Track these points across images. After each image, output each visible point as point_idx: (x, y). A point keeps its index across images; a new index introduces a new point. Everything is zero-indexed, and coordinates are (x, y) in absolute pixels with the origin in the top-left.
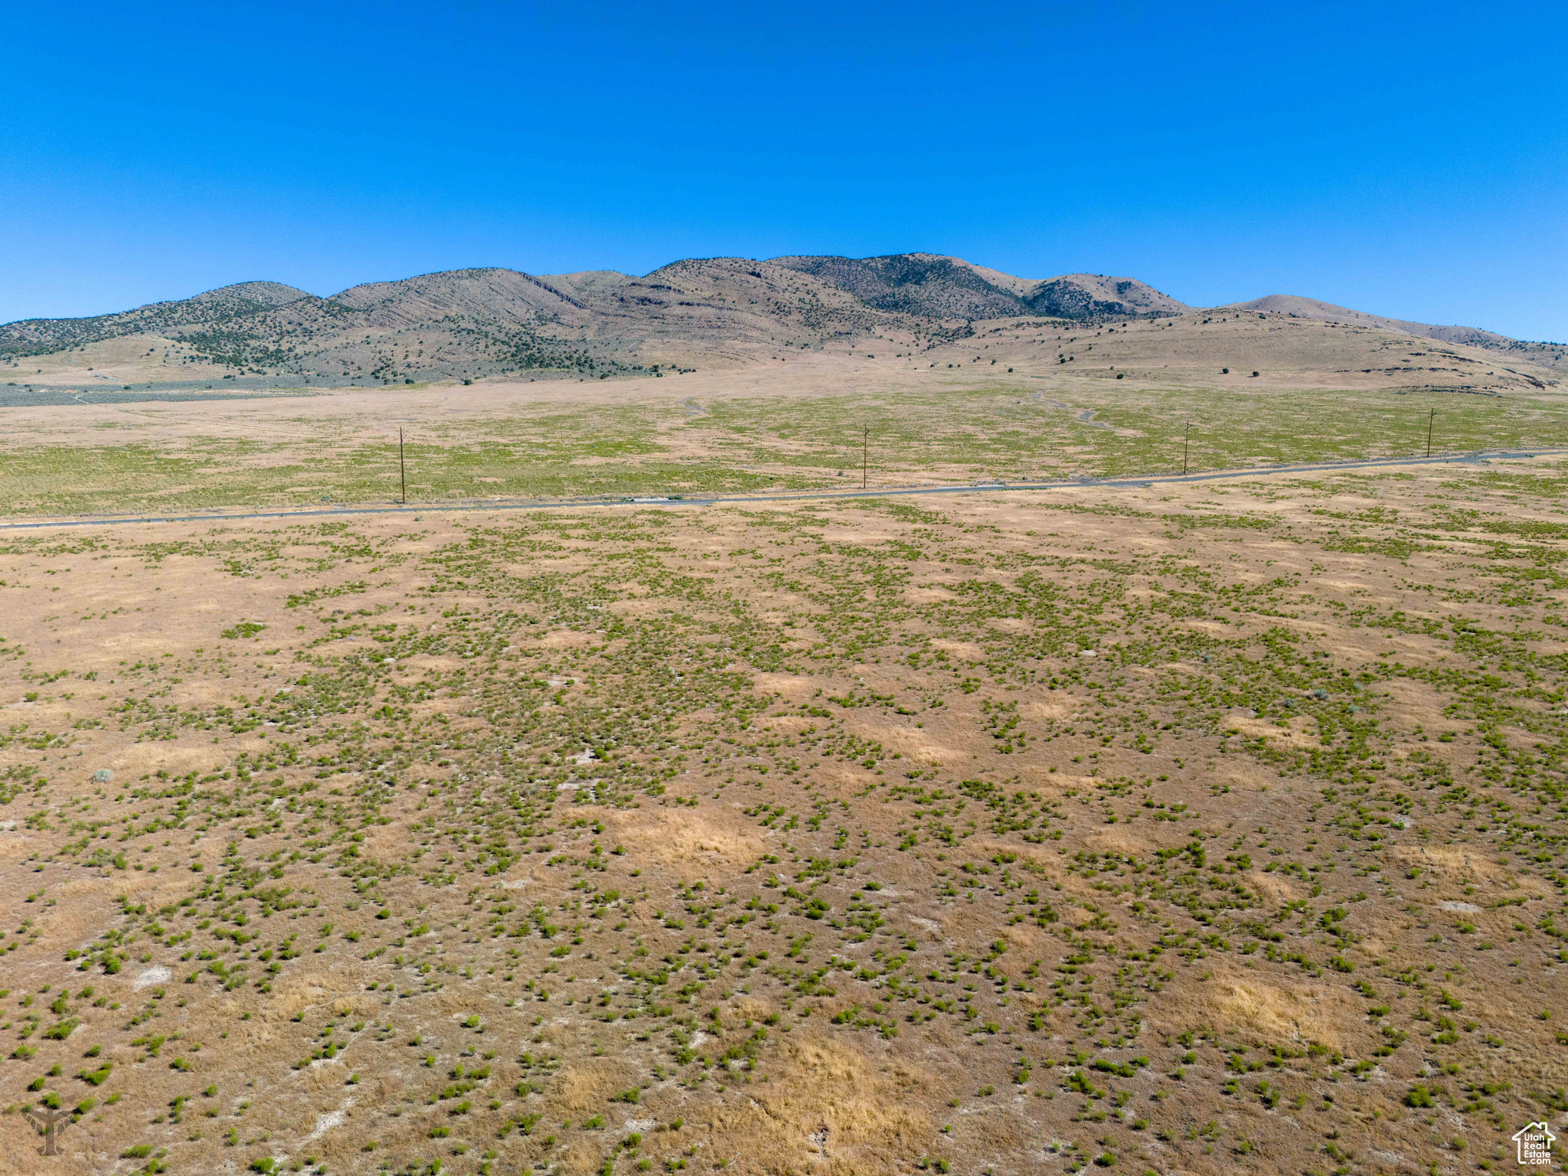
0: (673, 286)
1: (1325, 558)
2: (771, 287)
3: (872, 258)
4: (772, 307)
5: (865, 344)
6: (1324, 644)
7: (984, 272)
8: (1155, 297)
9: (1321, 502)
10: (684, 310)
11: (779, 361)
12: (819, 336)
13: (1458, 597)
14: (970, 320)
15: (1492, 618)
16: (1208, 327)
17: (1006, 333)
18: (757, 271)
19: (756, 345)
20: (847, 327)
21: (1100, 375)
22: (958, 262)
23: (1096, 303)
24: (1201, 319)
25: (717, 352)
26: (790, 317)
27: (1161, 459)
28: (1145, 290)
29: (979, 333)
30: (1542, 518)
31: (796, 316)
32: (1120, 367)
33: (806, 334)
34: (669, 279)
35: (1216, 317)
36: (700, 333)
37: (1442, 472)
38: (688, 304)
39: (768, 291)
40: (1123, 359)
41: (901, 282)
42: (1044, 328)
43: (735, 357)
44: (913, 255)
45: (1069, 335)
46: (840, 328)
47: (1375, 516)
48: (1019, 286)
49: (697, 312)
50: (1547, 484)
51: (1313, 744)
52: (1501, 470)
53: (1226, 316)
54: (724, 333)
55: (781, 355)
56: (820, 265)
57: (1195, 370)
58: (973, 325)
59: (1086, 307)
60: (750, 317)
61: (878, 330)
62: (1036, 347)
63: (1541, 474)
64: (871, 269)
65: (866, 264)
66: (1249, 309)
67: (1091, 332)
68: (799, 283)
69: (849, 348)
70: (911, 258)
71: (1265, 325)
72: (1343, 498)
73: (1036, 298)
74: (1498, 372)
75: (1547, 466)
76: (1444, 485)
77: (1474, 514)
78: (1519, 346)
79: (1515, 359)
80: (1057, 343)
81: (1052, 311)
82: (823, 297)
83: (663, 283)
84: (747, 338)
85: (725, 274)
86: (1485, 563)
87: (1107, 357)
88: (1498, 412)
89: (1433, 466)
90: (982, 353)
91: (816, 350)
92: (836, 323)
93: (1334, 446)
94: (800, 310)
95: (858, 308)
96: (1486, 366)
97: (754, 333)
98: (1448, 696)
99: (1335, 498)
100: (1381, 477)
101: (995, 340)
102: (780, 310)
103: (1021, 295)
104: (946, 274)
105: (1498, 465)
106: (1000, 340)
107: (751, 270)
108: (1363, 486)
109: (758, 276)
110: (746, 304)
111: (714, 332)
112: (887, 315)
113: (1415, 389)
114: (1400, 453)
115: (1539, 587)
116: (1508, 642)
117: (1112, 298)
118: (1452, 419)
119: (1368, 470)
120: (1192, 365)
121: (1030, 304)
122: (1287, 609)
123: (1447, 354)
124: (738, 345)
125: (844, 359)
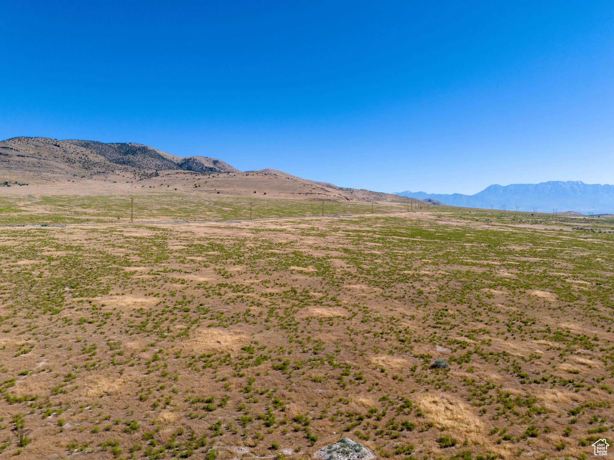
0: (14, 148)
1: (303, 237)
2: (65, 151)
3: (113, 143)
4: (66, 160)
5: (112, 177)
6: (310, 253)
7: (162, 152)
8: (227, 167)
9: (296, 226)
10: (20, 159)
11: (71, 182)
12: (89, 173)
13: (341, 244)
14: (157, 170)
15: (351, 247)
16: (248, 177)
17: (172, 176)
18: (58, 144)
19: (58, 175)
20: (103, 170)
21: (210, 192)
22: (150, 148)
23: (206, 167)
24: (245, 174)
25: (39, 177)
26: (76, 165)
27: (241, 216)
28: (224, 164)
29: (161, 175)
30: (357, 229)
31: (77, 164)
32: (218, 189)
33: (83, 172)
34: (11, 144)
35: (250, 174)
36: (30, 169)
37: (328, 219)
38: (22, 156)
39: (63, 153)
40: (219, 187)
41: (126, 153)
42: (187, 174)
43: (49, 179)
44: (130, 143)
45: (198, 177)
46: (99, 170)
47: (313, 229)
48: (175, 159)
49: (27, 160)
50: (356, 222)
51: (316, 270)
52: (343, 219)
53: (254, 173)
54: (42, 169)
55: (72, 180)
56: (88, 144)
57: (245, 191)
58: (158, 172)
59: (202, 168)
60: (55, 163)
61: (117, 172)
62: (185, 182)
63: (354, 219)
64: (112, 147)
65: (110, 146)
66: (261, 172)
67: (206, 177)
68: (79, 151)
69: (105, 178)
70: (130, 145)
71: (267, 177)
72: (302, 225)
73: (182, 164)
74: (337, 195)
75: (355, 218)
76: (329, 222)
77: (339, 228)
78: (341, 189)
79: (340, 192)
80: (193, 180)
81: (189, 169)
82: (91, 157)
83: (8, 146)
84: (53, 172)
85: (41, 145)
86: (345, 238)
87: (212, 186)
88: (339, 205)
89: (325, 218)
90: (164, 183)
91: (89, 179)
92: (97, 168)
93: (295, 213)
94: (80, 162)
95: (108, 163)
96: (333, 194)
97: (58, 170)
98: (346, 261)
99: (300, 225)
100: (312, 220)
101: (168, 178)
102: (70, 161)
103: (176, 162)
104: (145, 152)
105: (342, 217)
106: (170, 178)
107: (54, 143)
108: (308, 222)
109: (59, 146)
110: (52, 158)
111: (37, 169)
112: (121, 166)
113: (314, 199)
114: (314, 215)
115: (361, 242)
116: (357, 251)
117: (212, 166)
118: (327, 207)
119: (307, 218)
120: (243, 190)
121: (180, 166)
122: (297, 247)
123: (322, 189)
124: (50, 175)
125: (103, 182)
